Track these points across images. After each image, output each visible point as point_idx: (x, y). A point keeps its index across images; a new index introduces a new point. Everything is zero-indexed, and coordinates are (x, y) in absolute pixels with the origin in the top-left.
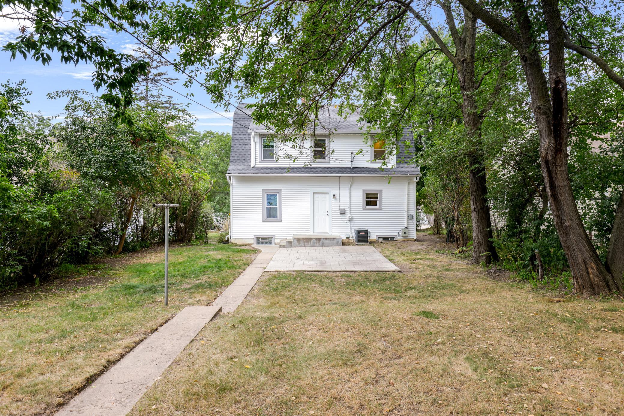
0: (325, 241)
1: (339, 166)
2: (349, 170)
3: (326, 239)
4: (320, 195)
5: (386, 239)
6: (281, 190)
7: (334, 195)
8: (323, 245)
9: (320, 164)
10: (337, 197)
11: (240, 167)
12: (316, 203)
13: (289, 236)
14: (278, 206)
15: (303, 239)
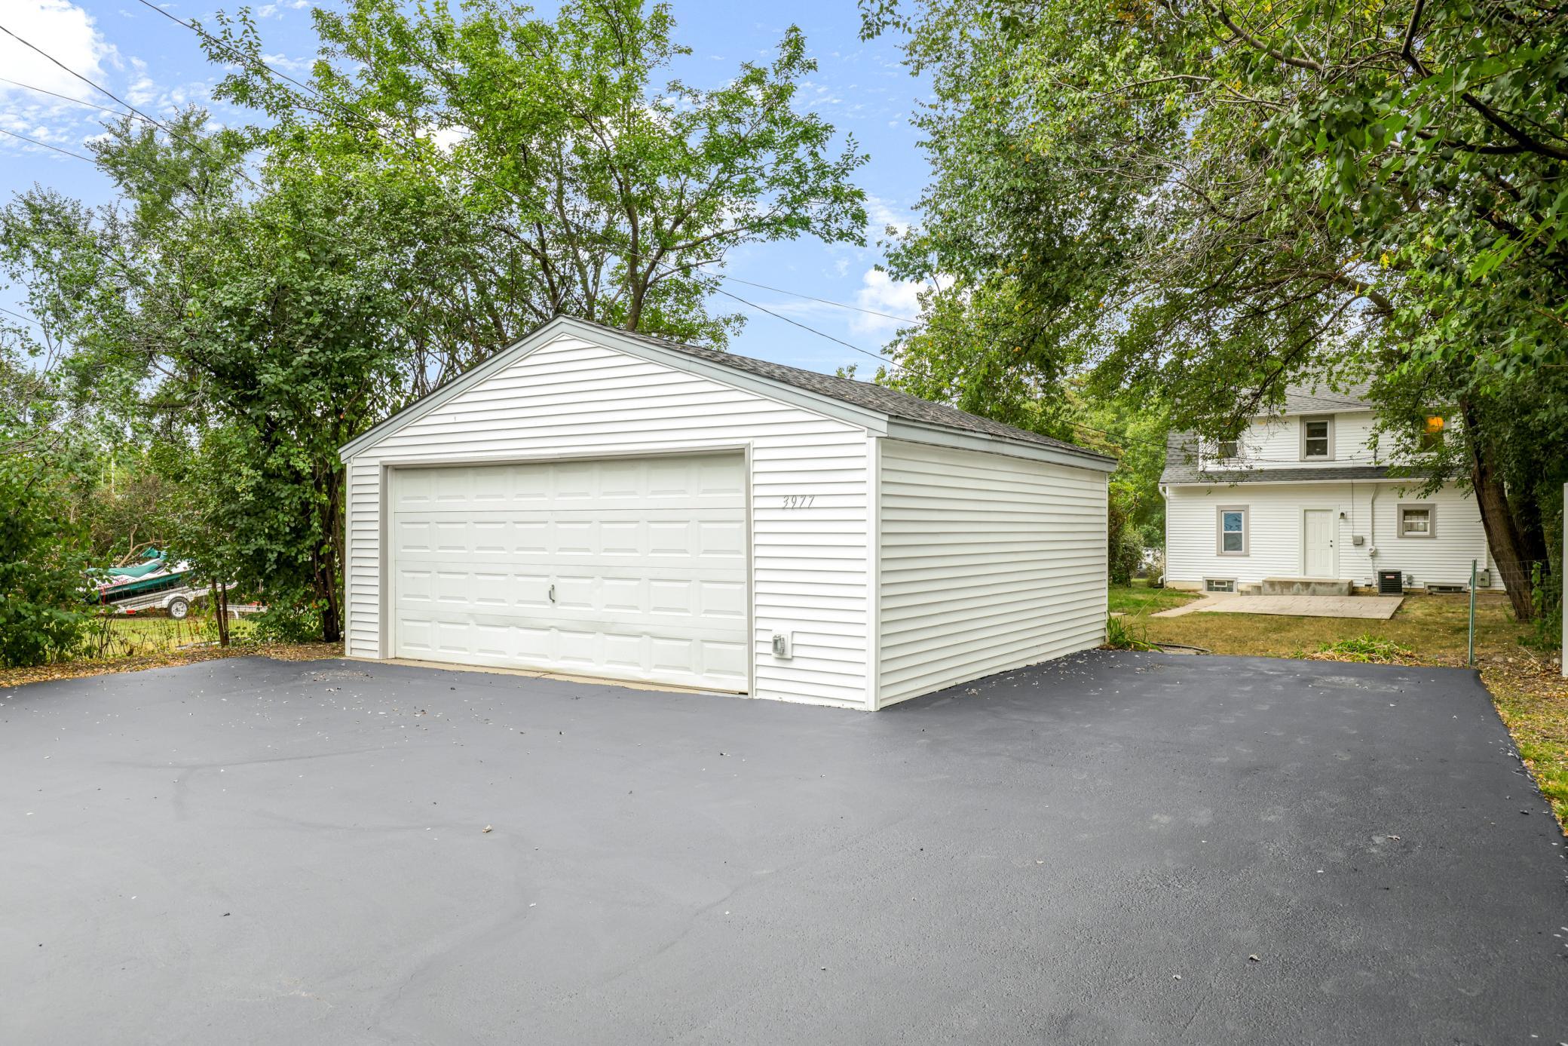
0: (1318, 588)
1: (1350, 466)
2: (1368, 472)
3: (1320, 584)
4: (1318, 514)
5: (1444, 589)
6: (1248, 506)
7: (1342, 514)
8: (1314, 593)
9: (1316, 463)
10: (1349, 516)
11: (1180, 472)
12: (1310, 527)
13: (1258, 580)
14: (1243, 532)
15: (1280, 582)
